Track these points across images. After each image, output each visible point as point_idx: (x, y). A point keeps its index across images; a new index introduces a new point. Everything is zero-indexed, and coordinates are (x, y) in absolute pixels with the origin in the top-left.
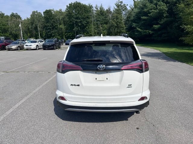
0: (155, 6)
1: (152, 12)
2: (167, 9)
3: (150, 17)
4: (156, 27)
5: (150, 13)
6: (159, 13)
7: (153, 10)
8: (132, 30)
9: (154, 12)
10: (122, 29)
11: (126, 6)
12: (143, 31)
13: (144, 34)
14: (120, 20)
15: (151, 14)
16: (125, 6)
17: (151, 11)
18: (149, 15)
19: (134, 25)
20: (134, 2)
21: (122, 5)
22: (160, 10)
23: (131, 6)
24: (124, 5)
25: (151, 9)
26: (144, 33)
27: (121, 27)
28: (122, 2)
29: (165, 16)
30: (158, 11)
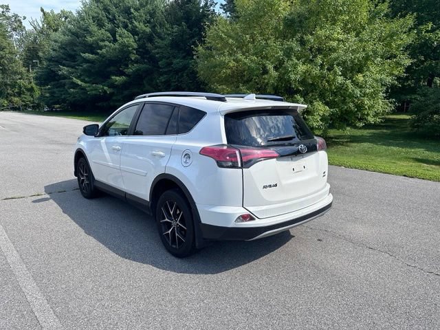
0: (109, 35)
1: (106, 46)
2: (135, 46)
3: (102, 56)
4: (118, 79)
5: (101, 48)
6: (121, 51)
7: (107, 43)
8: (52, 83)
9: (110, 47)
10: (20, 76)
11: (22, 21)
12: (89, 87)
13: (94, 92)
14: (10, 53)
15: (104, 51)
16: (19, 21)
17: (102, 44)
18: (99, 51)
19: (64, 70)
20: (44, 14)
21: (10, 14)
22: (124, 45)
23: (35, 23)
24: (16, 16)
25: (103, 41)
26: (92, 90)
27: (16, 73)
28: (7, 8)
29: (133, 59)
30: (117, 46)
